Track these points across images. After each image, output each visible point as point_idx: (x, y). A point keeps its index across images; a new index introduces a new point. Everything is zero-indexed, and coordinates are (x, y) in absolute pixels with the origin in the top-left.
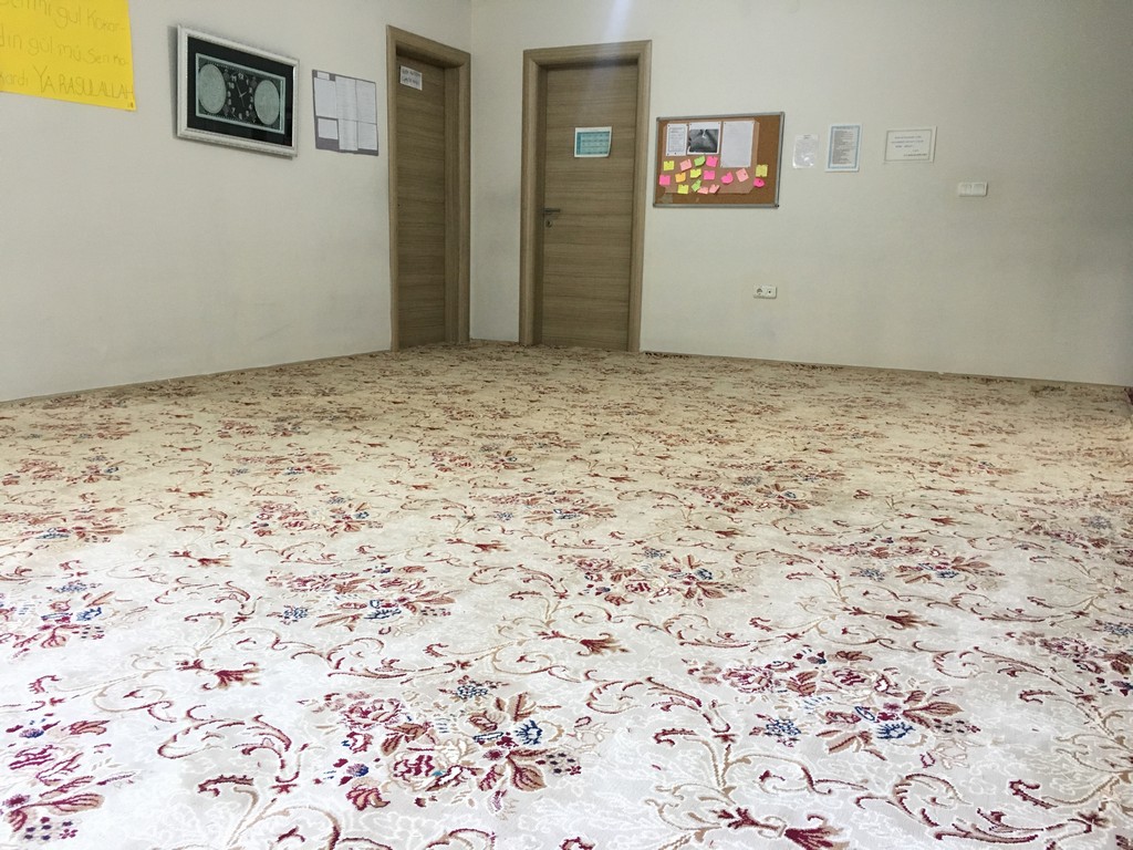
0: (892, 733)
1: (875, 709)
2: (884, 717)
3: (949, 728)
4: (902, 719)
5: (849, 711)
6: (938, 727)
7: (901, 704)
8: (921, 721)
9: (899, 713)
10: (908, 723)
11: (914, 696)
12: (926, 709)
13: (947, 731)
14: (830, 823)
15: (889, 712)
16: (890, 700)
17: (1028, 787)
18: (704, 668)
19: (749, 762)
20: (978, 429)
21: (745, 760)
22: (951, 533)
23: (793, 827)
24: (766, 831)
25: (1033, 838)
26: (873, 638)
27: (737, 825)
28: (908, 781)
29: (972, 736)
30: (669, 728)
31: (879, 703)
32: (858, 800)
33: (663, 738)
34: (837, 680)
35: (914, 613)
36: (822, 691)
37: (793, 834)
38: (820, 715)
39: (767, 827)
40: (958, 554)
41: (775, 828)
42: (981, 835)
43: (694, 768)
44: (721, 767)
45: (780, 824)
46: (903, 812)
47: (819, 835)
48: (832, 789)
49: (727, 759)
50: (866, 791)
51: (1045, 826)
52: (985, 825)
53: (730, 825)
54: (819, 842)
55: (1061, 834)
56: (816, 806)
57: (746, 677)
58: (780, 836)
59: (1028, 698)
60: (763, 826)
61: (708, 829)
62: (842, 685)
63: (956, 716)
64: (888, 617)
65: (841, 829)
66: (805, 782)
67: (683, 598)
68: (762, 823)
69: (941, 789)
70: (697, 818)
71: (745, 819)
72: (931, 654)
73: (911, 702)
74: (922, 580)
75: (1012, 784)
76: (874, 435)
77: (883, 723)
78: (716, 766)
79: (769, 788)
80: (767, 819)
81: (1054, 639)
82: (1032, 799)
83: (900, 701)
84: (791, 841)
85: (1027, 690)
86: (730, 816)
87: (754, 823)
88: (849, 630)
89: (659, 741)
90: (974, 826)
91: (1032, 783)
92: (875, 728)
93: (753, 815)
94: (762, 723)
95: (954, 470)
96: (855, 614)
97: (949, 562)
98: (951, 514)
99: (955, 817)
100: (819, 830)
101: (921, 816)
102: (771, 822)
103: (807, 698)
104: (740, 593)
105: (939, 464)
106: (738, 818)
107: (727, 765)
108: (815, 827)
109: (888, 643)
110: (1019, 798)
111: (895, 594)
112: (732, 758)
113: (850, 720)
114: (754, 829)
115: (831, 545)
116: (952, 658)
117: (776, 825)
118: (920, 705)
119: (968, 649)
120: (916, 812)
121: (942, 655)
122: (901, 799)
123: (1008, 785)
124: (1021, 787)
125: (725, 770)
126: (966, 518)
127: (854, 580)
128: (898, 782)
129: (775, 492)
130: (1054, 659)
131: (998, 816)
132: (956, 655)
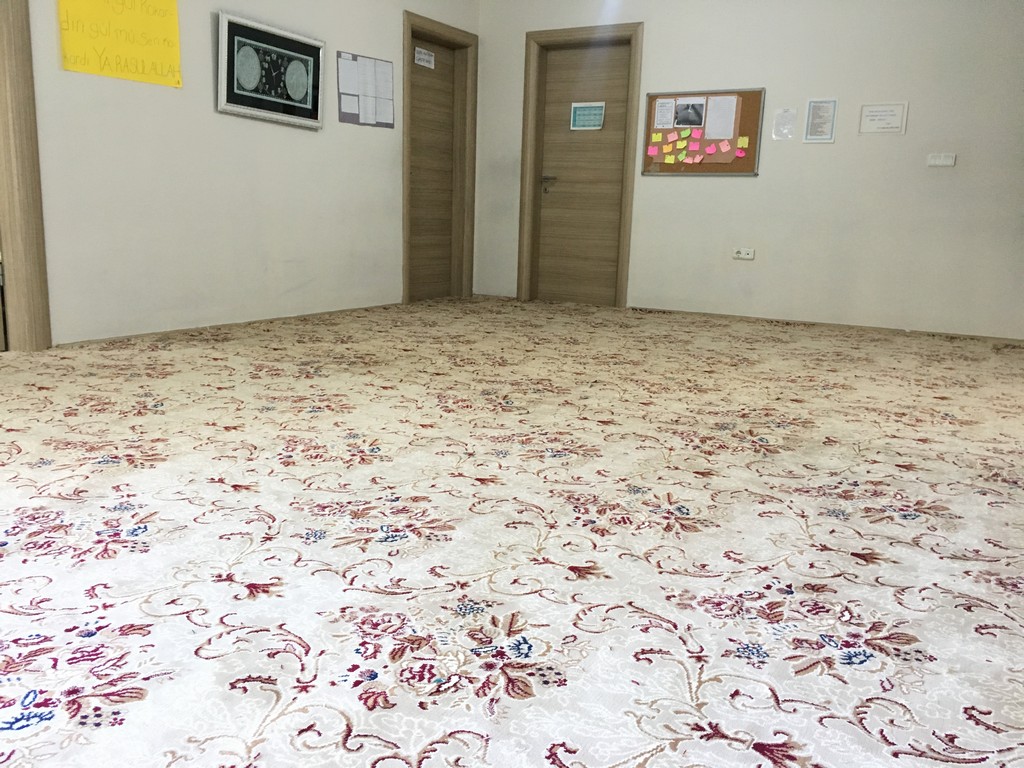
0: (854, 659)
1: (838, 637)
2: (847, 645)
3: (908, 657)
4: (864, 647)
5: (815, 638)
6: (898, 655)
7: (863, 633)
8: (881, 649)
9: (861, 642)
10: (869, 651)
11: (875, 627)
12: (886, 638)
13: (905, 659)
14: (794, 739)
15: (851, 640)
16: (853, 629)
17: (981, 713)
18: (680, 595)
19: (720, 681)
20: (941, 383)
21: (717, 679)
22: (914, 479)
23: (760, 741)
24: (735, 744)
25: (984, 760)
26: (838, 572)
27: (709, 737)
28: (868, 704)
29: (929, 665)
30: (648, 648)
31: (842, 632)
32: (821, 719)
33: (641, 657)
34: (804, 610)
35: (877, 551)
36: (789, 619)
37: (760, 748)
38: (787, 641)
39: (736, 740)
40: (920, 498)
41: (743, 742)
42: (936, 756)
43: (670, 685)
44: (695, 684)
45: (748, 738)
46: (863, 732)
47: (784, 749)
48: (797, 708)
49: (700, 678)
50: (828, 712)
51: (995, 749)
52: (939, 746)
53: (702, 737)
54: (783, 755)
55: (1011, 757)
56: (782, 723)
57: (719, 604)
58: (748, 748)
59: (983, 631)
60: (732, 739)
61: (682, 739)
62: (809, 615)
63: (915, 646)
64: (852, 554)
65: (805, 745)
66: (772, 701)
67: (662, 531)
68: (732, 736)
69: (898, 711)
70: (671, 730)
71: (716, 732)
72: (892, 589)
73: (873, 632)
74: (885, 521)
75: (966, 710)
76: (843, 386)
77: (845, 650)
78: (690, 684)
79: (739, 706)
80: (736, 733)
81: (1009, 578)
82: (984, 724)
83: (862, 631)
84: (758, 753)
85: (982, 624)
86: (702, 729)
87: (724, 736)
88: (816, 564)
89: (638, 660)
90: (929, 746)
91: (984, 709)
92: (837, 654)
93: (724, 729)
94: (733, 647)
95: (918, 421)
96: (822, 550)
97: (911, 505)
98: (914, 461)
99: (911, 738)
100: (784, 745)
101: (879, 736)
102: (740, 736)
103: (776, 625)
104: (714, 529)
105: (904, 414)
106: (709, 731)
107: (700, 683)
108: (780, 742)
109: (852, 578)
110: (971, 723)
111: (859, 534)
112: (704, 677)
113: (815, 646)
114: (724, 742)
115: (800, 487)
116: (911, 593)
117: (744, 739)
118: (881, 635)
119: (927, 585)
120: (875, 732)
121: (903, 590)
122: (862, 719)
123: (962, 710)
124: (974, 712)
125: (698, 687)
126: (929, 465)
127: (821, 519)
128: (859, 704)
129: (749, 437)
130: (1009, 596)
131: (952, 739)
132: (916, 590)
